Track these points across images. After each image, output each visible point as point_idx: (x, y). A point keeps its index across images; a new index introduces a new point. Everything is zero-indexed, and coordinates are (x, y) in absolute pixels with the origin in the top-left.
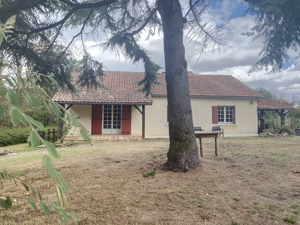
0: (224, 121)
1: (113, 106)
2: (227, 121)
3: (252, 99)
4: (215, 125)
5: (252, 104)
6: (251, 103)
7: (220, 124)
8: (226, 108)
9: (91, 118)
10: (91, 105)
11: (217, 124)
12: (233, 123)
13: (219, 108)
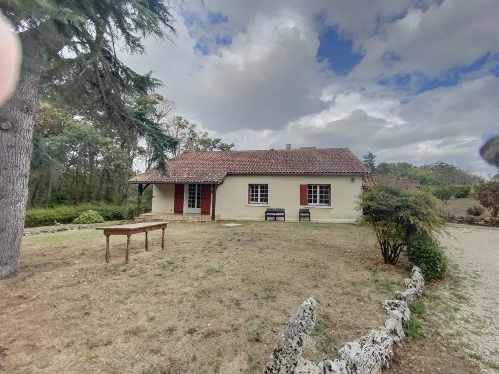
0: (316, 203)
1: (197, 185)
2: (321, 202)
3: (353, 176)
4: (303, 207)
5: (353, 182)
6: (353, 180)
7: (310, 206)
8: (320, 186)
9: (174, 197)
10: (174, 185)
11: (306, 206)
12: (329, 206)
13: (310, 186)
